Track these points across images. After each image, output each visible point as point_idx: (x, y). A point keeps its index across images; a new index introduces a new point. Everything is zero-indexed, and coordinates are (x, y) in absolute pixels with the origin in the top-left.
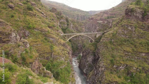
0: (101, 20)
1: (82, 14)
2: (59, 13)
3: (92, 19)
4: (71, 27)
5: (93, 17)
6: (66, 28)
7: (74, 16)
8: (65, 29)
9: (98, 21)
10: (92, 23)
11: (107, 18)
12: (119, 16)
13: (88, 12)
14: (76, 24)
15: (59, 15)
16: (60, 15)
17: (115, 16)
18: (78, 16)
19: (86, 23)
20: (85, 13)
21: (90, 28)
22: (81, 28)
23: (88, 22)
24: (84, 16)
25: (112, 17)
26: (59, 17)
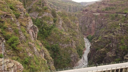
0: (98, 11)
1: (74, 5)
2: (40, 2)
3: (86, 10)
4: (59, 24)
5: (87, 8)
6: (52, 27)
7: (66, 7)
8: (50, 29)
9: (94, 14)
10: (86, 16)
11: (106, 10)
12: (120, 7)
13: (80, 3)
14: (67, 18)
15: (41, 5)
16: (43, 5)
17: (115, 8)
18: (70, 7)
19: (79, 15)
20: (77, 4)
21: (84, 21)
22: (74, 23)
23: (81, 14)
24: (76, 7)
25: (111, 8)
26: (41, 8)
